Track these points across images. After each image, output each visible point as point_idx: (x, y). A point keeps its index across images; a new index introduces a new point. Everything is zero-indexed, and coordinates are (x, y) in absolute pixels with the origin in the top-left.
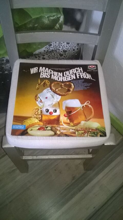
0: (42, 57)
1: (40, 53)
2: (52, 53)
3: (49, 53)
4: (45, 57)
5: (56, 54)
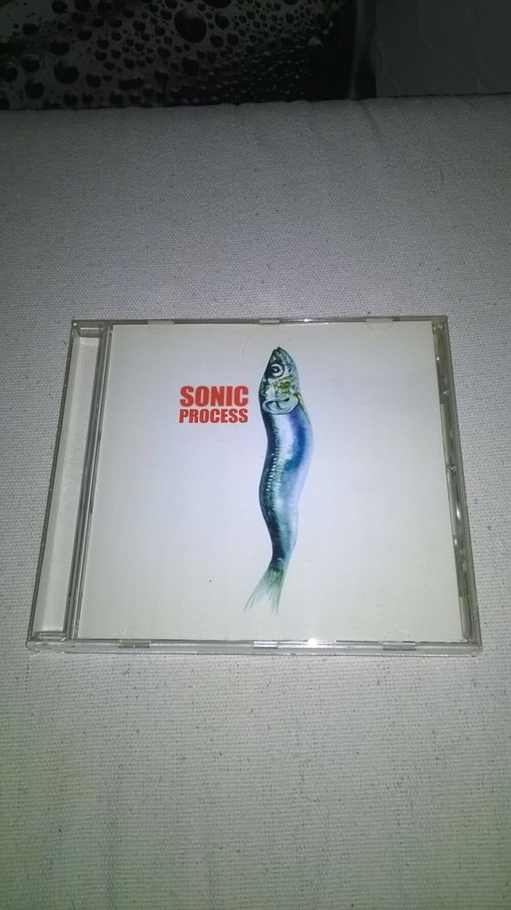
0: (49, 61)
1: (30, 29)
2: (118, 24)
3: (98, 24)
4: (70, 59)
5: (154, 21)
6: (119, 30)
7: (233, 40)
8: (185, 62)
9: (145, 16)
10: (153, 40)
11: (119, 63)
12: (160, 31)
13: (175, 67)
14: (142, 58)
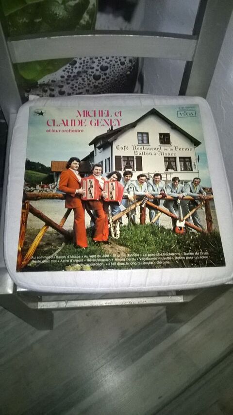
0: (57, 90)
1: (53, 81)
2: (78, 79)
3: (73, 80)
4: (63, 89)
5: (87, 77)
6: (78, 81)
7: (108, 78)
8: (94, 86)
9: (85, 76)
10: (86, 82)
11: (77, 89)
12: (88, 79)
13: (91, 87)
14: (83, 87)
